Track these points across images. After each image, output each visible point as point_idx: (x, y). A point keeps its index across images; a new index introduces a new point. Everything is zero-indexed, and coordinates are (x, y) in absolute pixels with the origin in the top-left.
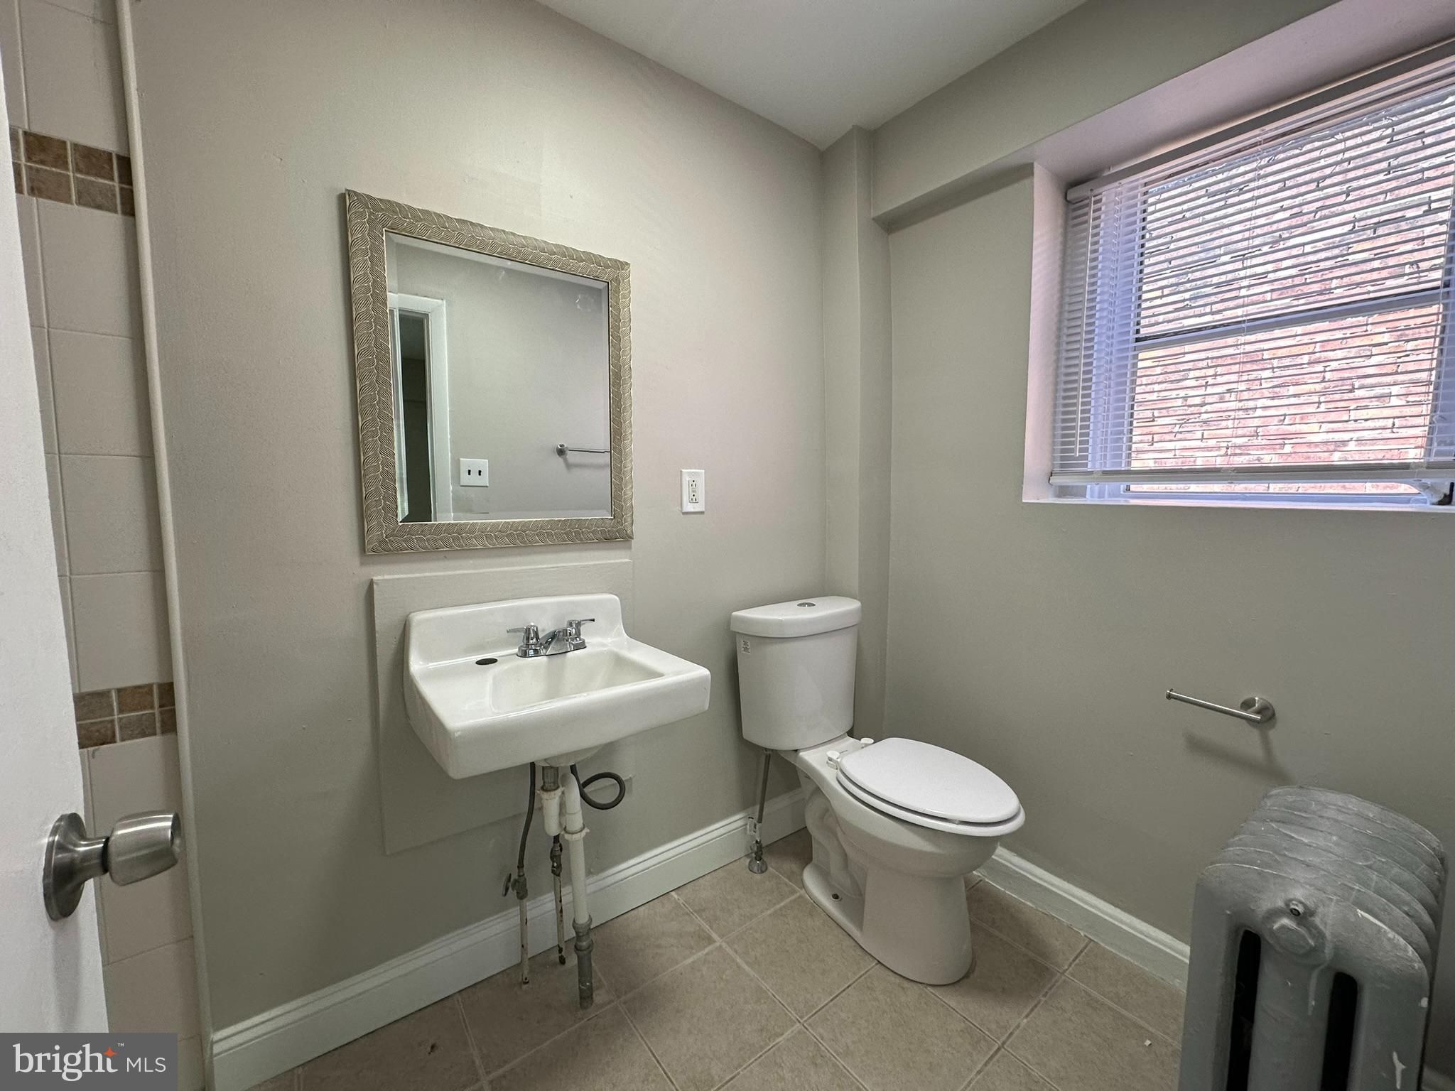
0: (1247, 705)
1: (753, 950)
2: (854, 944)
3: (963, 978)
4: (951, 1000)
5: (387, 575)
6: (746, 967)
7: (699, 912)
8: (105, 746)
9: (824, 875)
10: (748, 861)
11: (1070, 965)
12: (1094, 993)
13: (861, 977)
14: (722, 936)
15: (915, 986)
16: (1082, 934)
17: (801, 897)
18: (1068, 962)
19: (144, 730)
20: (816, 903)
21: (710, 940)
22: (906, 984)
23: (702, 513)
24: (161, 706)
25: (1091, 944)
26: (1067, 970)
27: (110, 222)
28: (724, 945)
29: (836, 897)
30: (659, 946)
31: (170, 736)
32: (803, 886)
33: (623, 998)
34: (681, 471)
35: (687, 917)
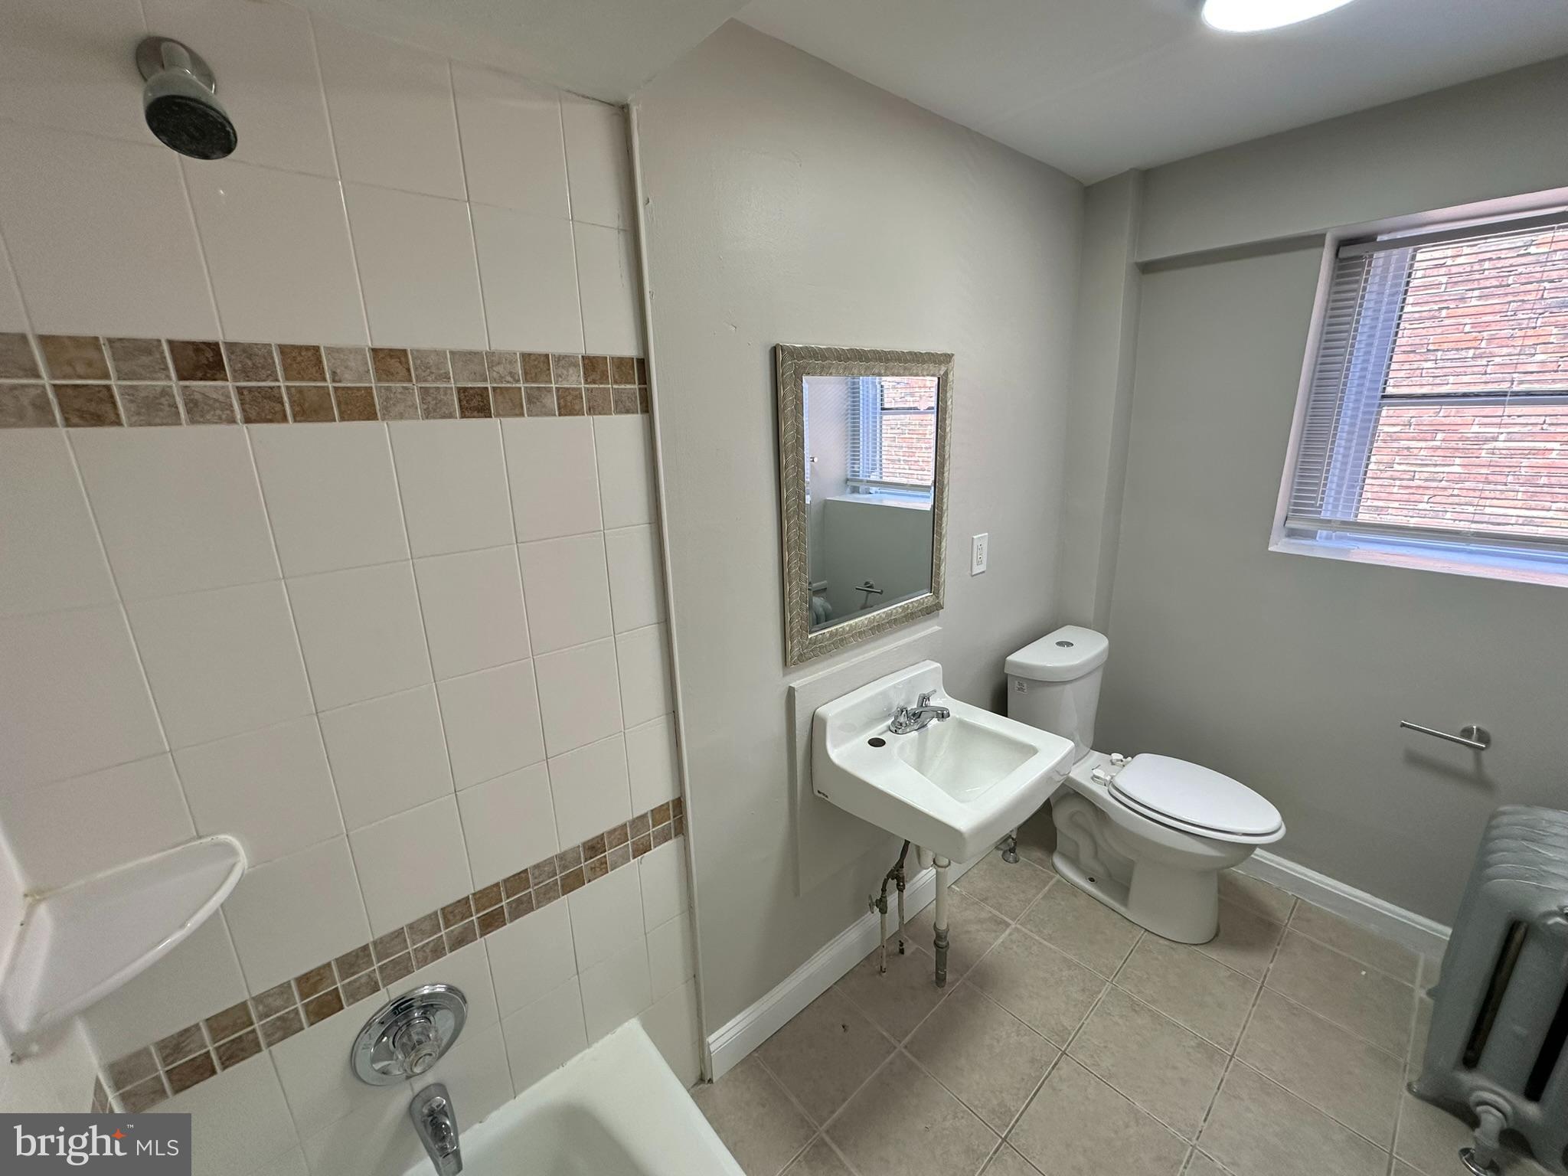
0: (1467, 732)
1: (1044, 929)
2: (1120, 917)
3: (1214, 937)
4: (1213, 954)
5: (800, 680)
6: (1045, 943)
7: (985, 900)
8: (647, 853)
9: (1074, 862)
10: (1001, 853)
11: (1289, 919)
12: (1314, 940)
13: (1138, 942)
14: (1013, 919)
15: (1181, 946)
16: (1290, 893)
17: (1058, 881)
18: (1287, 918)
19: (665, 838)
20: (1074, 885)
21: (1008, 925)
22: (1174, 945)
23: (983, 572)
24: (674, 817)
25: (1299, 900)
26: (1287, 924)
27: (631, 423)
28: (1019, 926)
29: (1092, 880)
30: (968, 932)
31: (681, 838)
32: (1057, 871)
33: (965, 976)
34: (973, 538)
35: (976, 906)
